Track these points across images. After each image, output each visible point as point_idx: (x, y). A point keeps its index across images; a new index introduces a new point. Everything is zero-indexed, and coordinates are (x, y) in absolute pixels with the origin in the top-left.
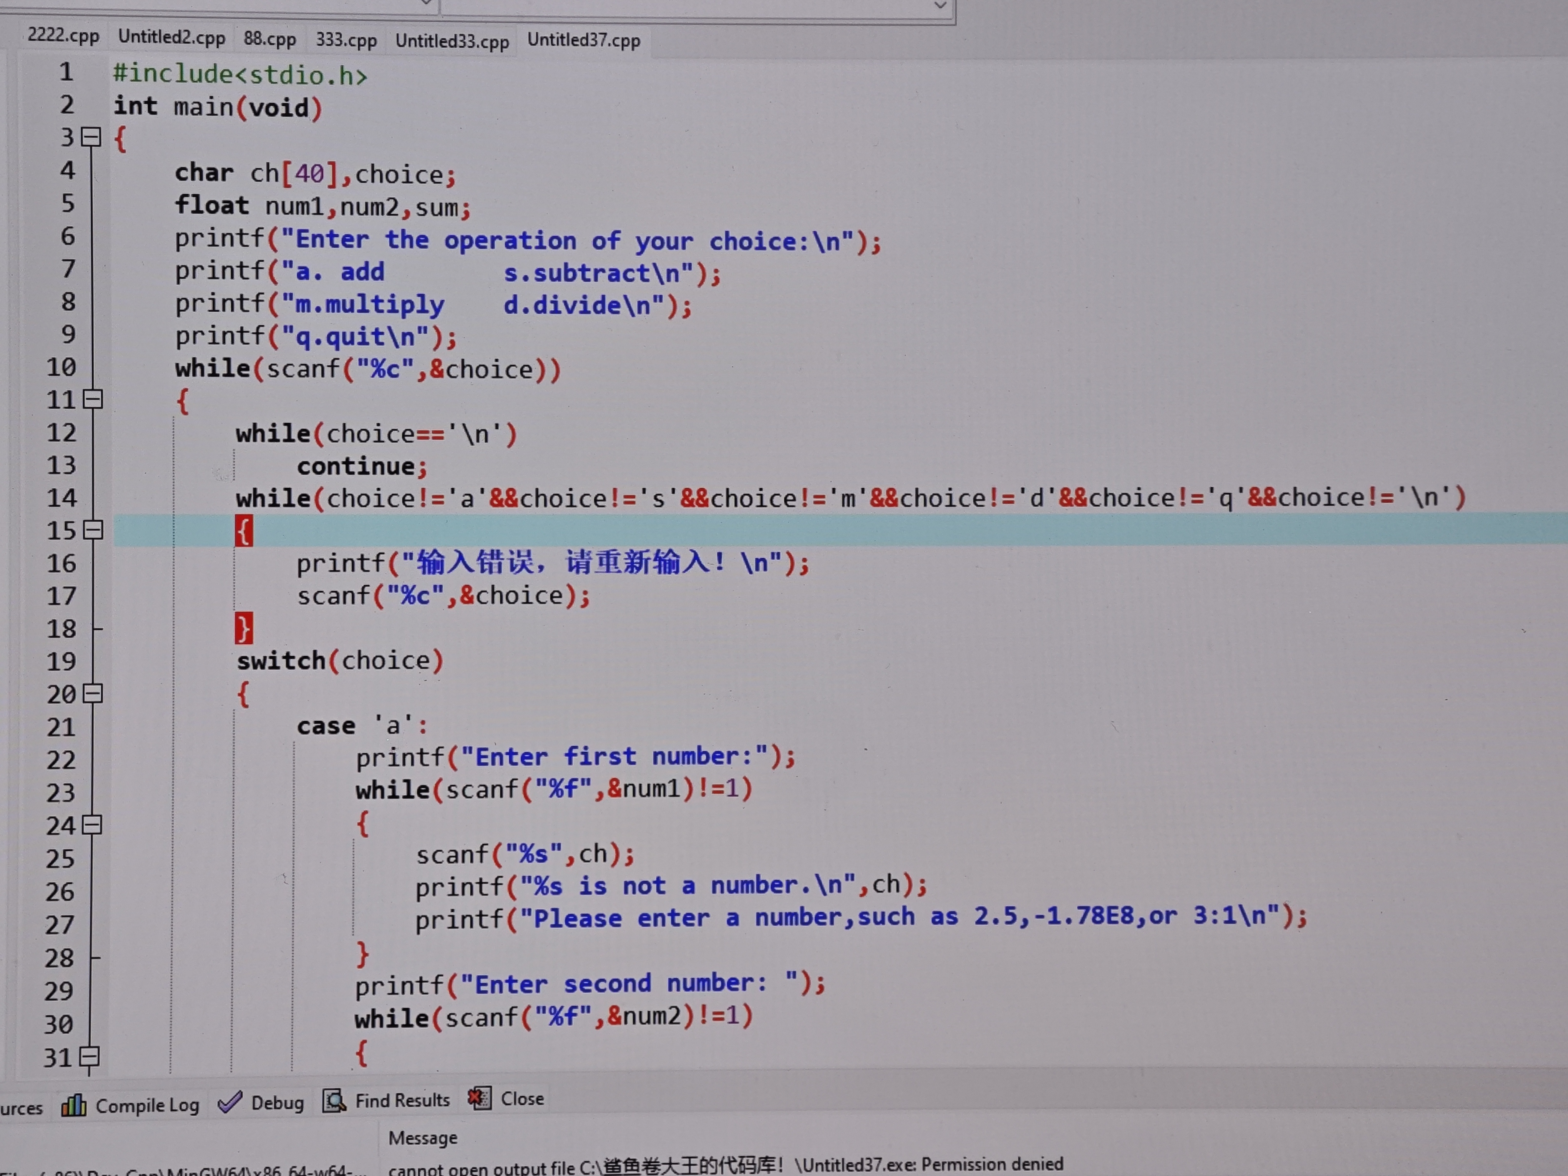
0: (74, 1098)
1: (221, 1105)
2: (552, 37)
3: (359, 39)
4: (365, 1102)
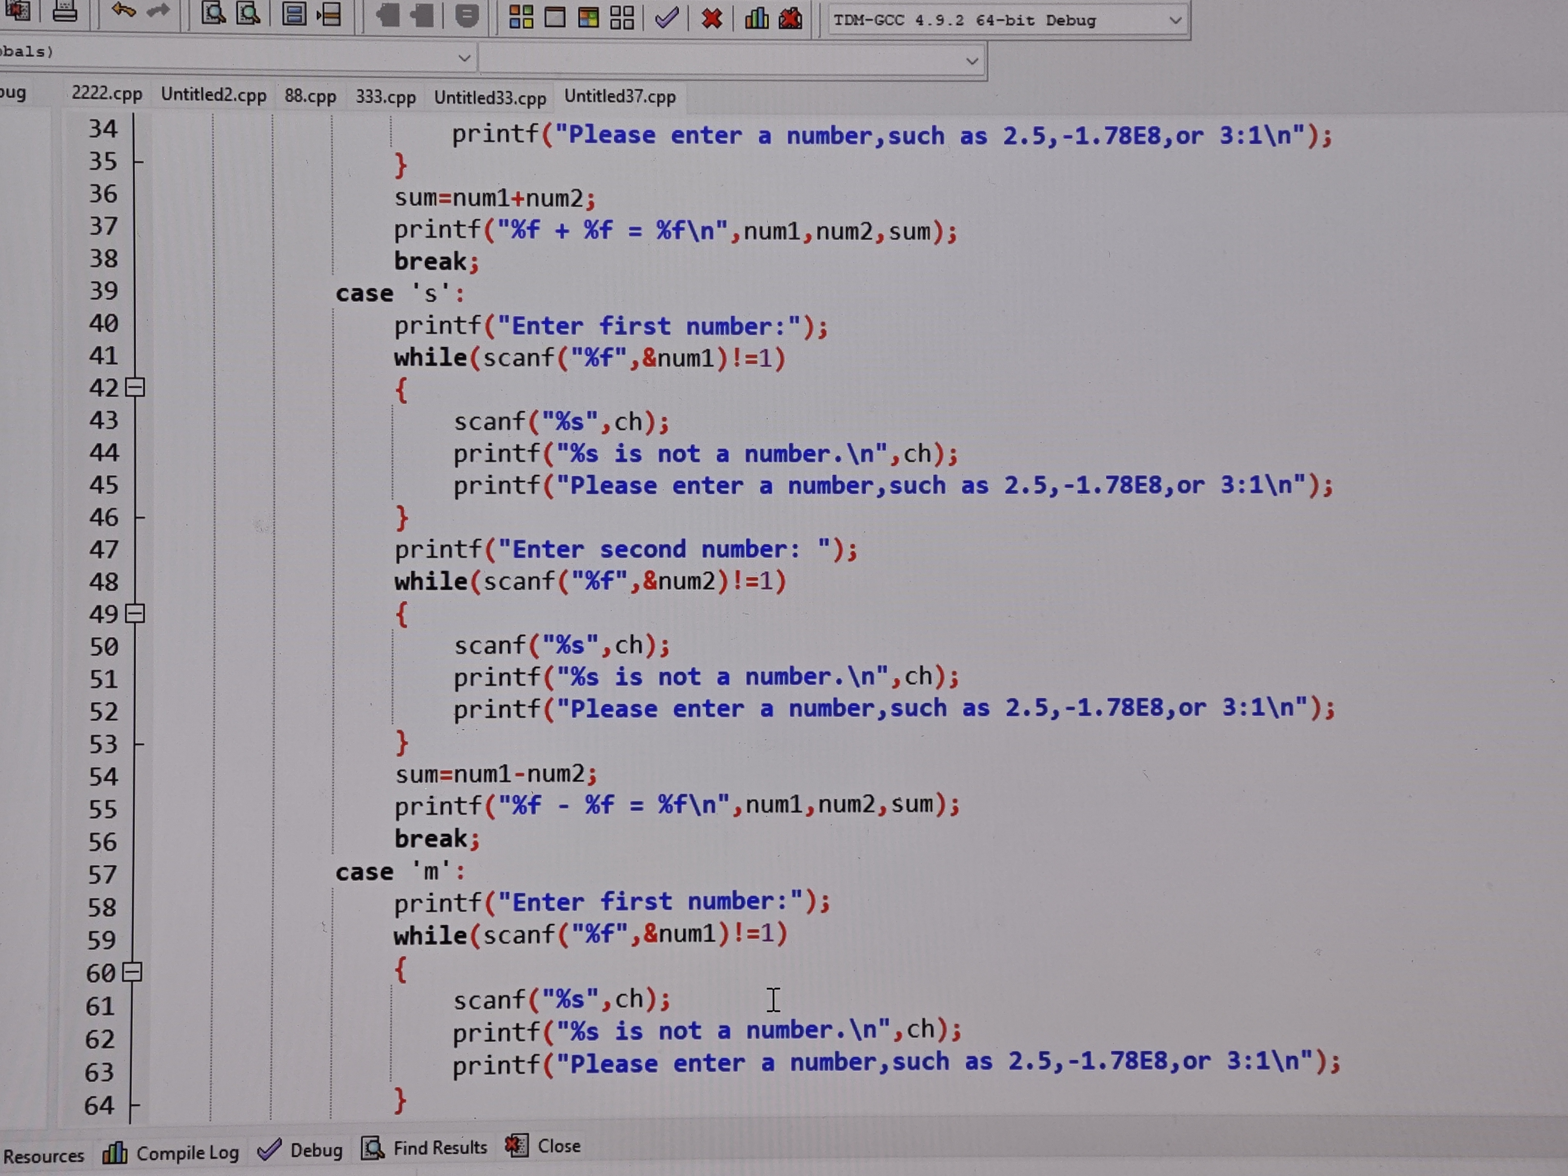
0: (115, 1145)
1: (261, 1152)
2: (589, 94)
3: (398, 96)
4: (403, 1150)
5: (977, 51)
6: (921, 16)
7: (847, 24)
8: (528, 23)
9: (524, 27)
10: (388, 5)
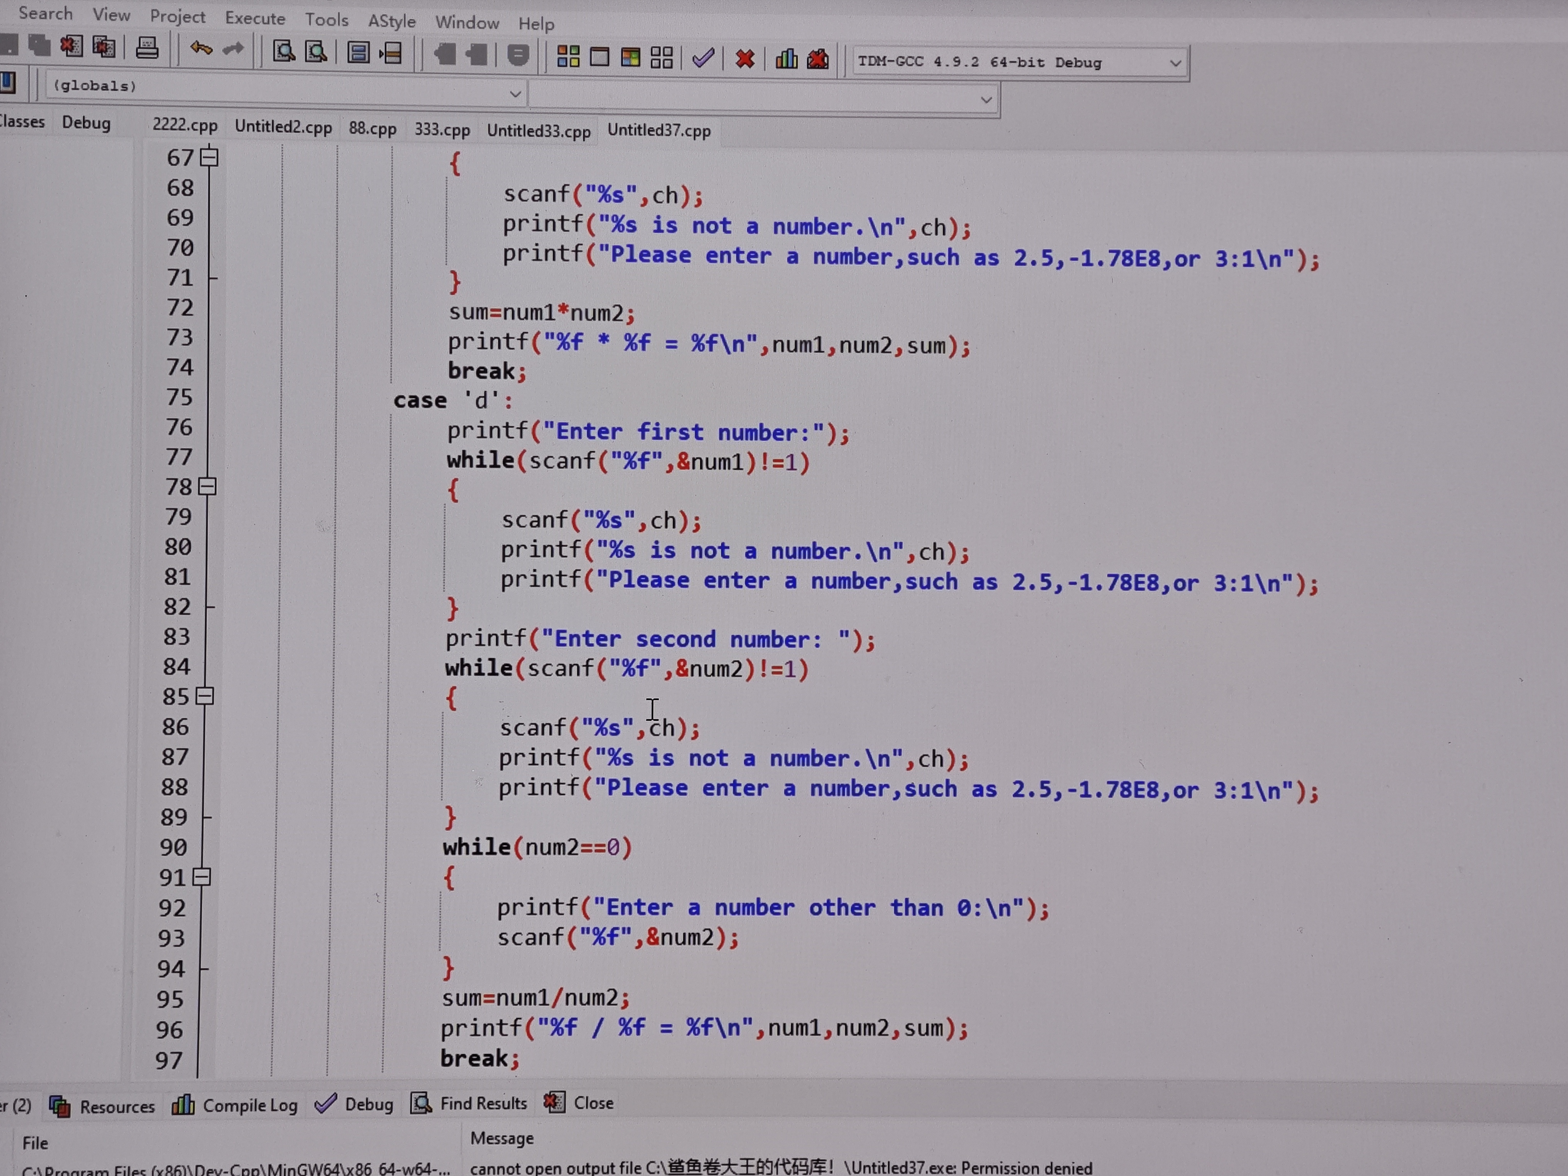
0: (184, 1097)
1: (318, 1105)
2: (630, 128)
3: (454, 129)
4: (449, 1105)
5: (991, 91)
6: (939, 58)
7: (870, 65)
8: (575, 62)
9: (571, 66)
10: (445, 44)
